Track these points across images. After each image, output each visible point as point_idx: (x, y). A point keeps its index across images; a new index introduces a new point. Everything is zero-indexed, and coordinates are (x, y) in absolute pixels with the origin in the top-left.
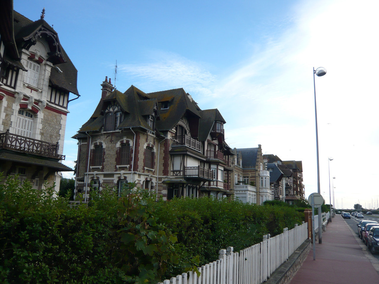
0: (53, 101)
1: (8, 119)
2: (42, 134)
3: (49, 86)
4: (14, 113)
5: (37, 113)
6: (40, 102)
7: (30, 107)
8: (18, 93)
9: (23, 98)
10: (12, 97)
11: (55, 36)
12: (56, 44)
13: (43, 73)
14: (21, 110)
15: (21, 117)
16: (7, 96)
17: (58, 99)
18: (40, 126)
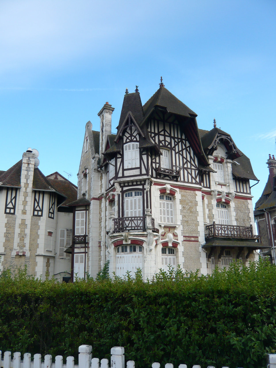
0: (238, 191)
1: (211, 213)
2: (237, 220)
3: (233, 179)
4: (214, 208)
5: (229, 204)
6: (230, 194)
7: (223, 200)
8: (213, 191)
9: (217, 194)
10: (210, 195)
11: (229, 137)
12: (231, 144)
13: (226, 170)
14: (218, 203)
15: (218, 209)
16: (206, 195)
17: (243, 188)
18: (234, 214)
